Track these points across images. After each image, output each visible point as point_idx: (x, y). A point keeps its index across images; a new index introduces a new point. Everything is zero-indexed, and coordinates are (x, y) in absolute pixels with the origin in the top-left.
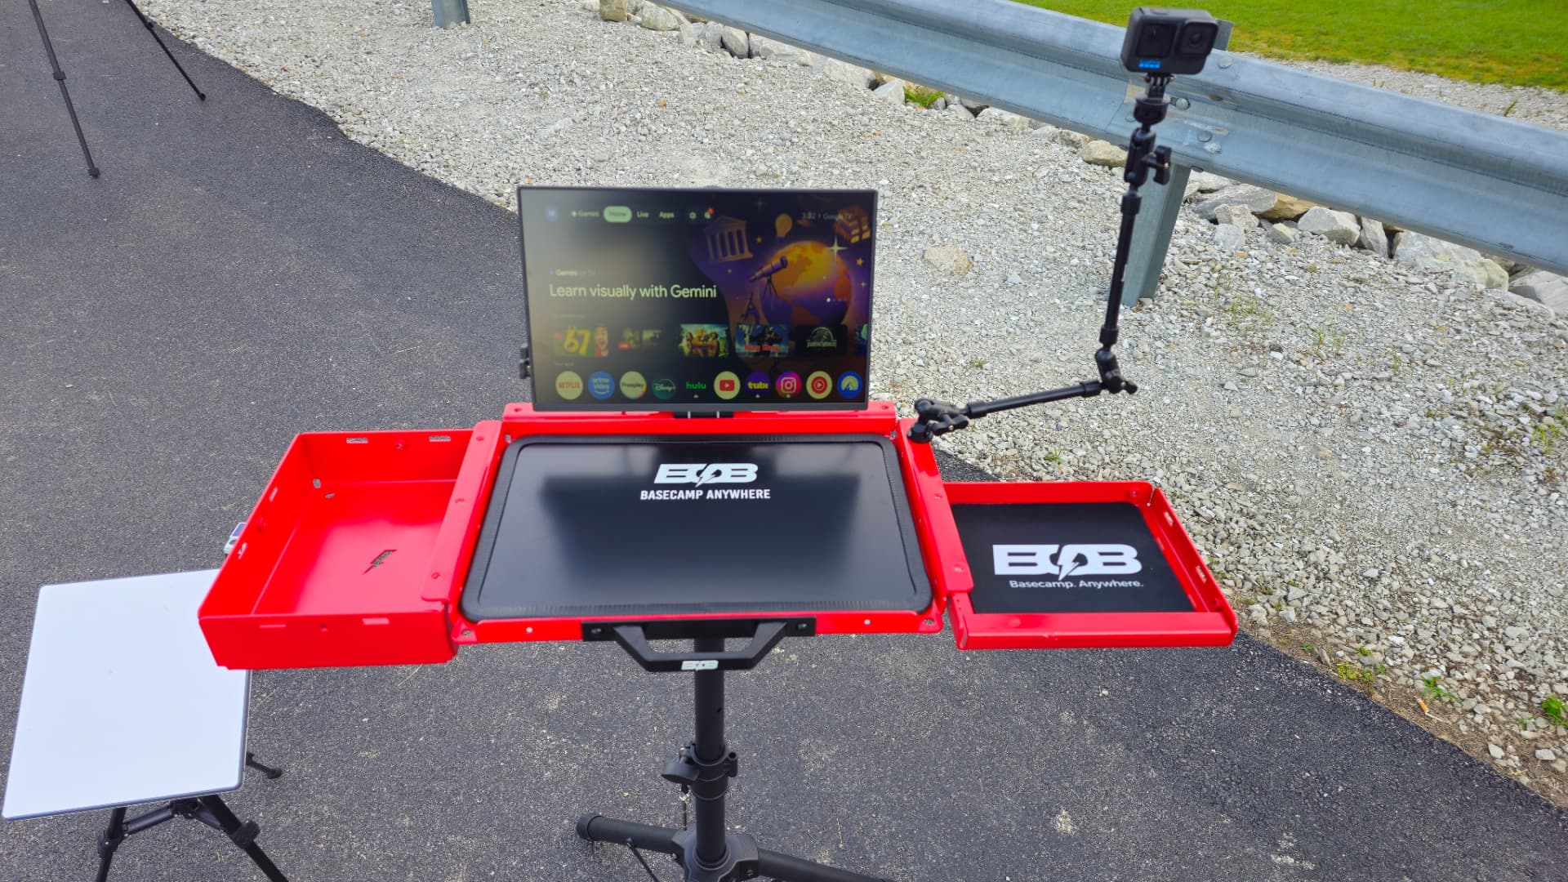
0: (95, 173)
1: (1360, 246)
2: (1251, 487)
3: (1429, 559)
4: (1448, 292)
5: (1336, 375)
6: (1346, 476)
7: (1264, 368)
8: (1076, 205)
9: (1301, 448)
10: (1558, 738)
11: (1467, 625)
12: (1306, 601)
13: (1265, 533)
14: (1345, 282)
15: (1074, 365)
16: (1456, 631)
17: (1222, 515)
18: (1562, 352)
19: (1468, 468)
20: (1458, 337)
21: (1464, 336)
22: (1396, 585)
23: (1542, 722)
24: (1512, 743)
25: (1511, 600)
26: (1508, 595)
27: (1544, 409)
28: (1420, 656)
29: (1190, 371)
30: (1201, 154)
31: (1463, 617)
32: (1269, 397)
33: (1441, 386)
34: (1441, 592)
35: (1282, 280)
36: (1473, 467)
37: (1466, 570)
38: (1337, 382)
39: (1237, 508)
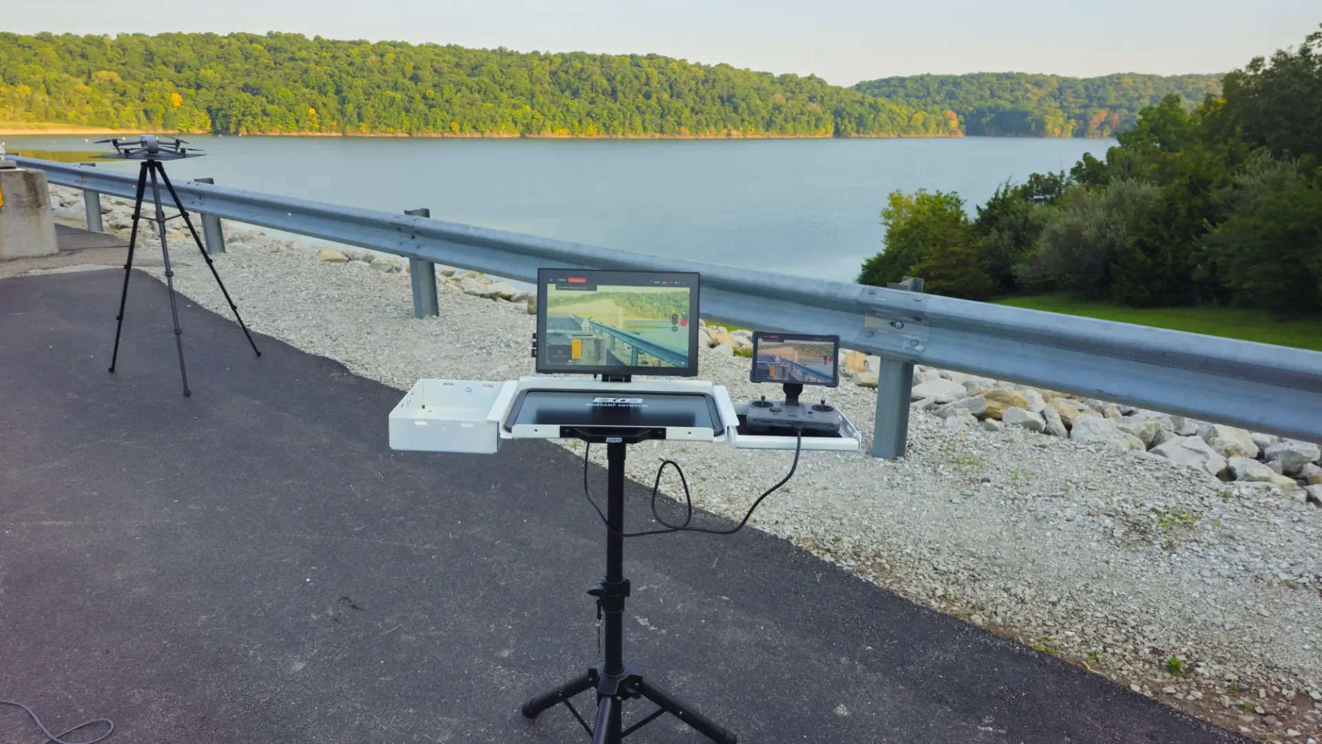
0: (187, 394)
1: (1047, 432)
2: (972, 555)
3: (1091, 592)
4: (1102, 452)
5: (1027, 495)
6: (1036, 548)
7: (979, 491)
8: (850, 406)
9: (1004, 533)
10: (1178, 683)
11: (1117, 625)
12: (1009, 614)
13: (980, 578)
14: (1033, 447)
15: (851, 491)
16: (1109, 629)
17: (952, 568)
18: (1179, 482)
19: (1116, 542)
20: (1109, 475)
21: (1113, 474)
22: (1070, 606)
23: (1167, 675)
24: (1147, 685)
25: (1147, 612)
26: (1144, 609)
27: (1166, 511)
28: (1086, 642)
29: (929, 494)
30: (914, 353)
31: (1115, 621)
32: (982, 507)
33: (1097, 499)
34: (1100, 609)
35: (990, 447)
36: (1119, 542)
37: (1117, 597)
38: (1026, 497)
39: (962, 566)
